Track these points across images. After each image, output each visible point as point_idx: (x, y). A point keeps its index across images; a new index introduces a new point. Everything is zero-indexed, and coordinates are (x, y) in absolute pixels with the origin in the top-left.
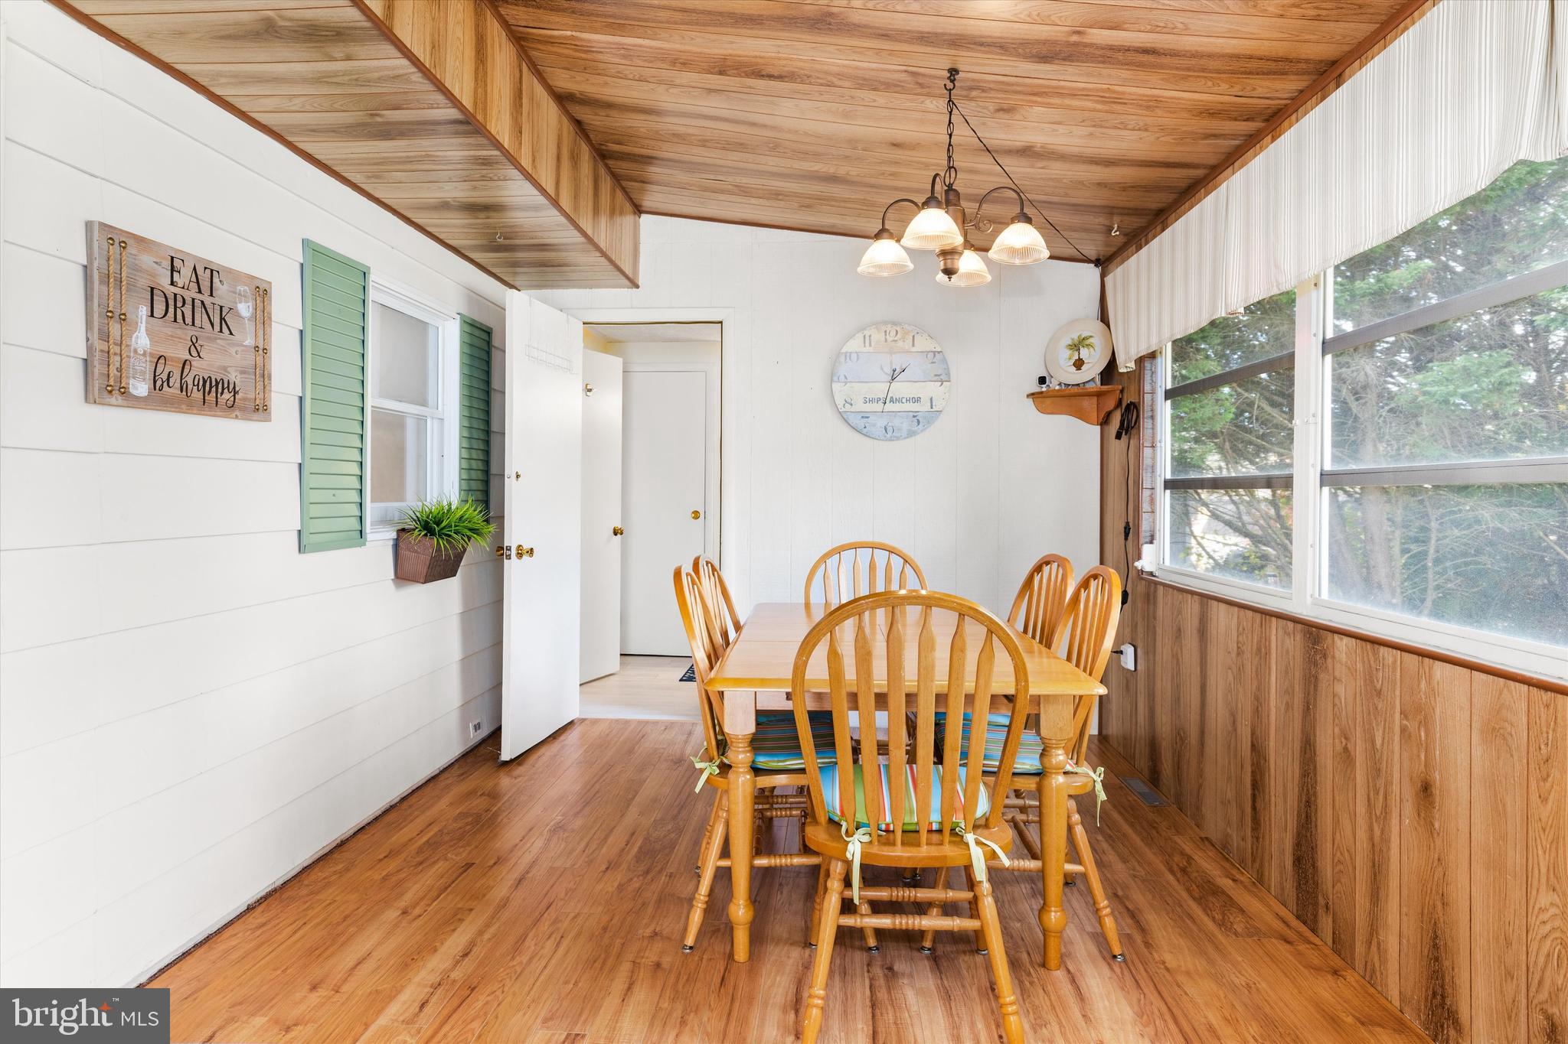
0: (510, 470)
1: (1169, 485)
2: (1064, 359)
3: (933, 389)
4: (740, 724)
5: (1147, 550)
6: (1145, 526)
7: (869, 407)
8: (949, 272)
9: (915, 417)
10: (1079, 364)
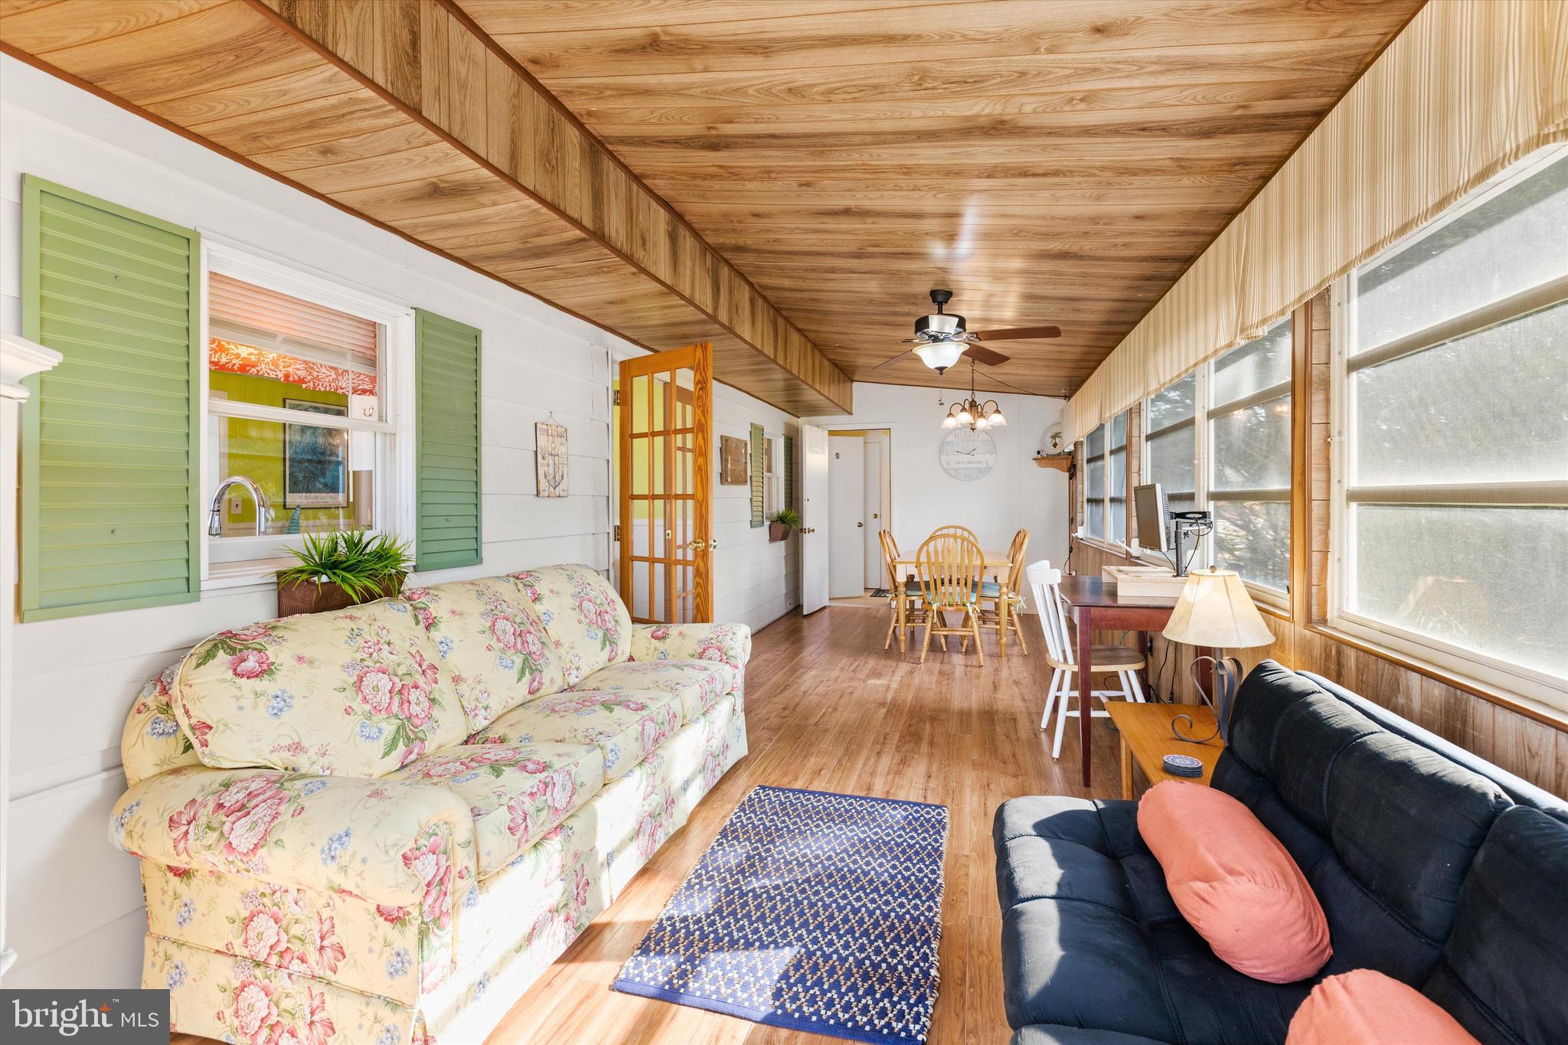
0: (805, 497)
1: (1089, 501)
2: (1049, 442)
3: (988, 457)
4: (901, 578)
5: (1080, 529)
6: (1079, 518)
7: (957, 466)
8: (973, 429)
9: (980, 470)
10: (1055, 445)
